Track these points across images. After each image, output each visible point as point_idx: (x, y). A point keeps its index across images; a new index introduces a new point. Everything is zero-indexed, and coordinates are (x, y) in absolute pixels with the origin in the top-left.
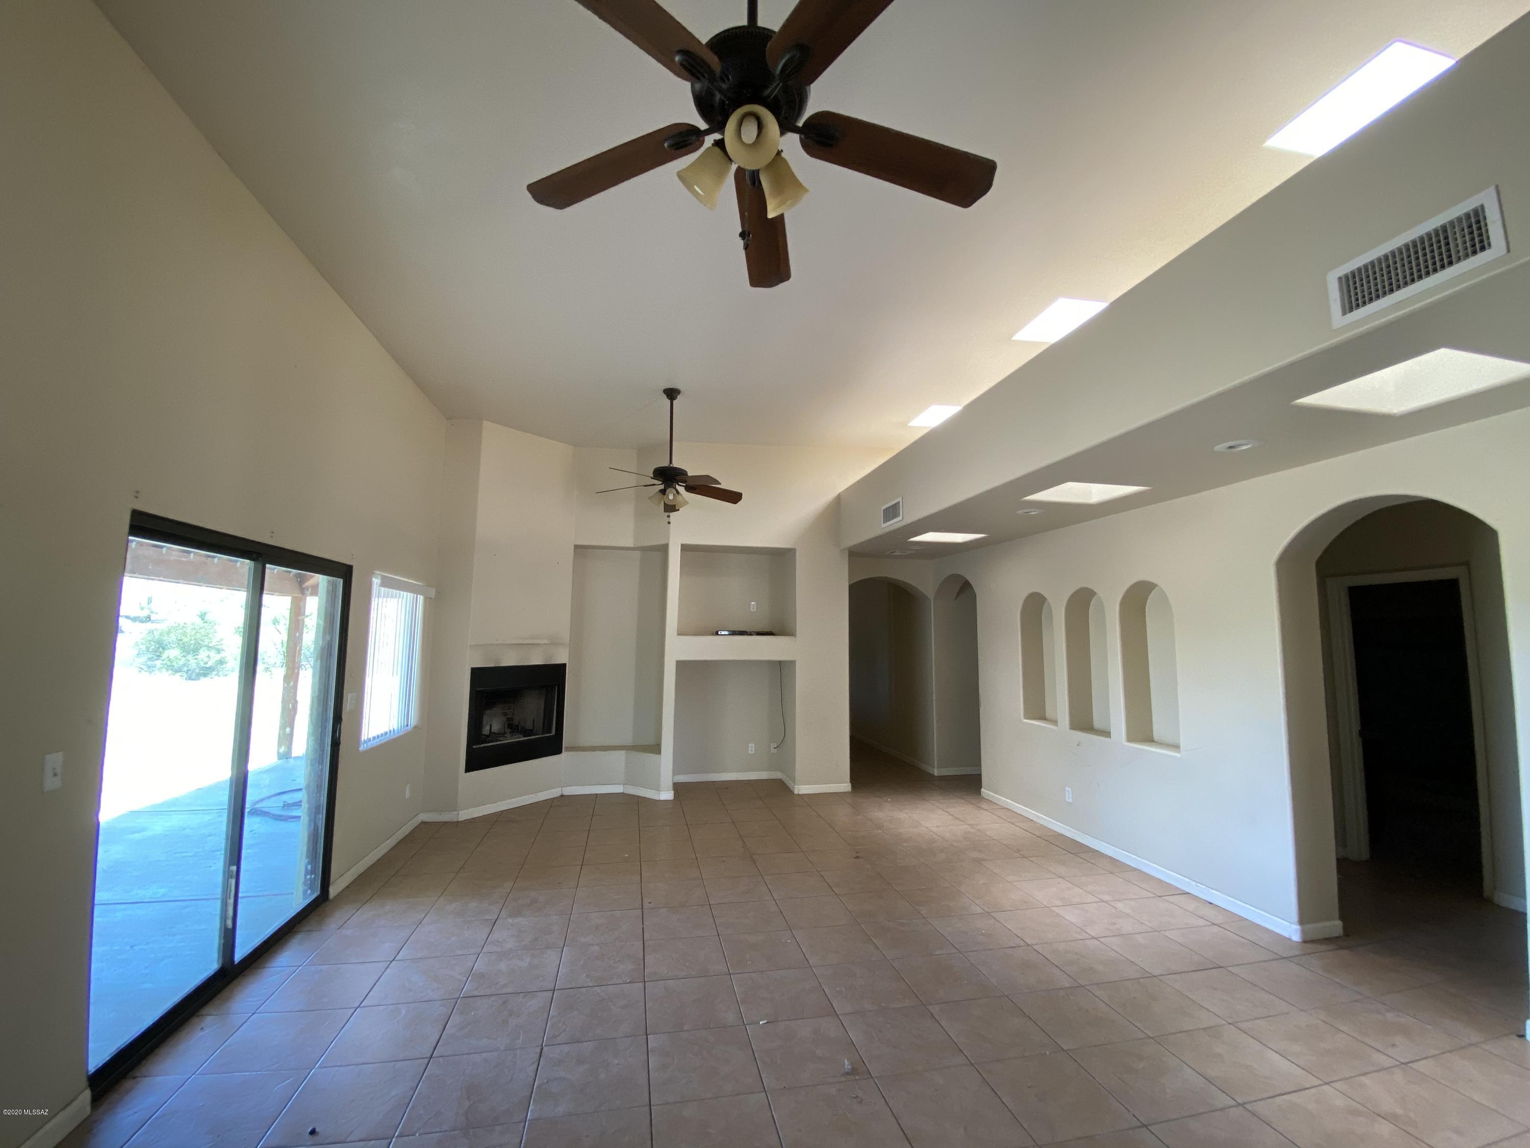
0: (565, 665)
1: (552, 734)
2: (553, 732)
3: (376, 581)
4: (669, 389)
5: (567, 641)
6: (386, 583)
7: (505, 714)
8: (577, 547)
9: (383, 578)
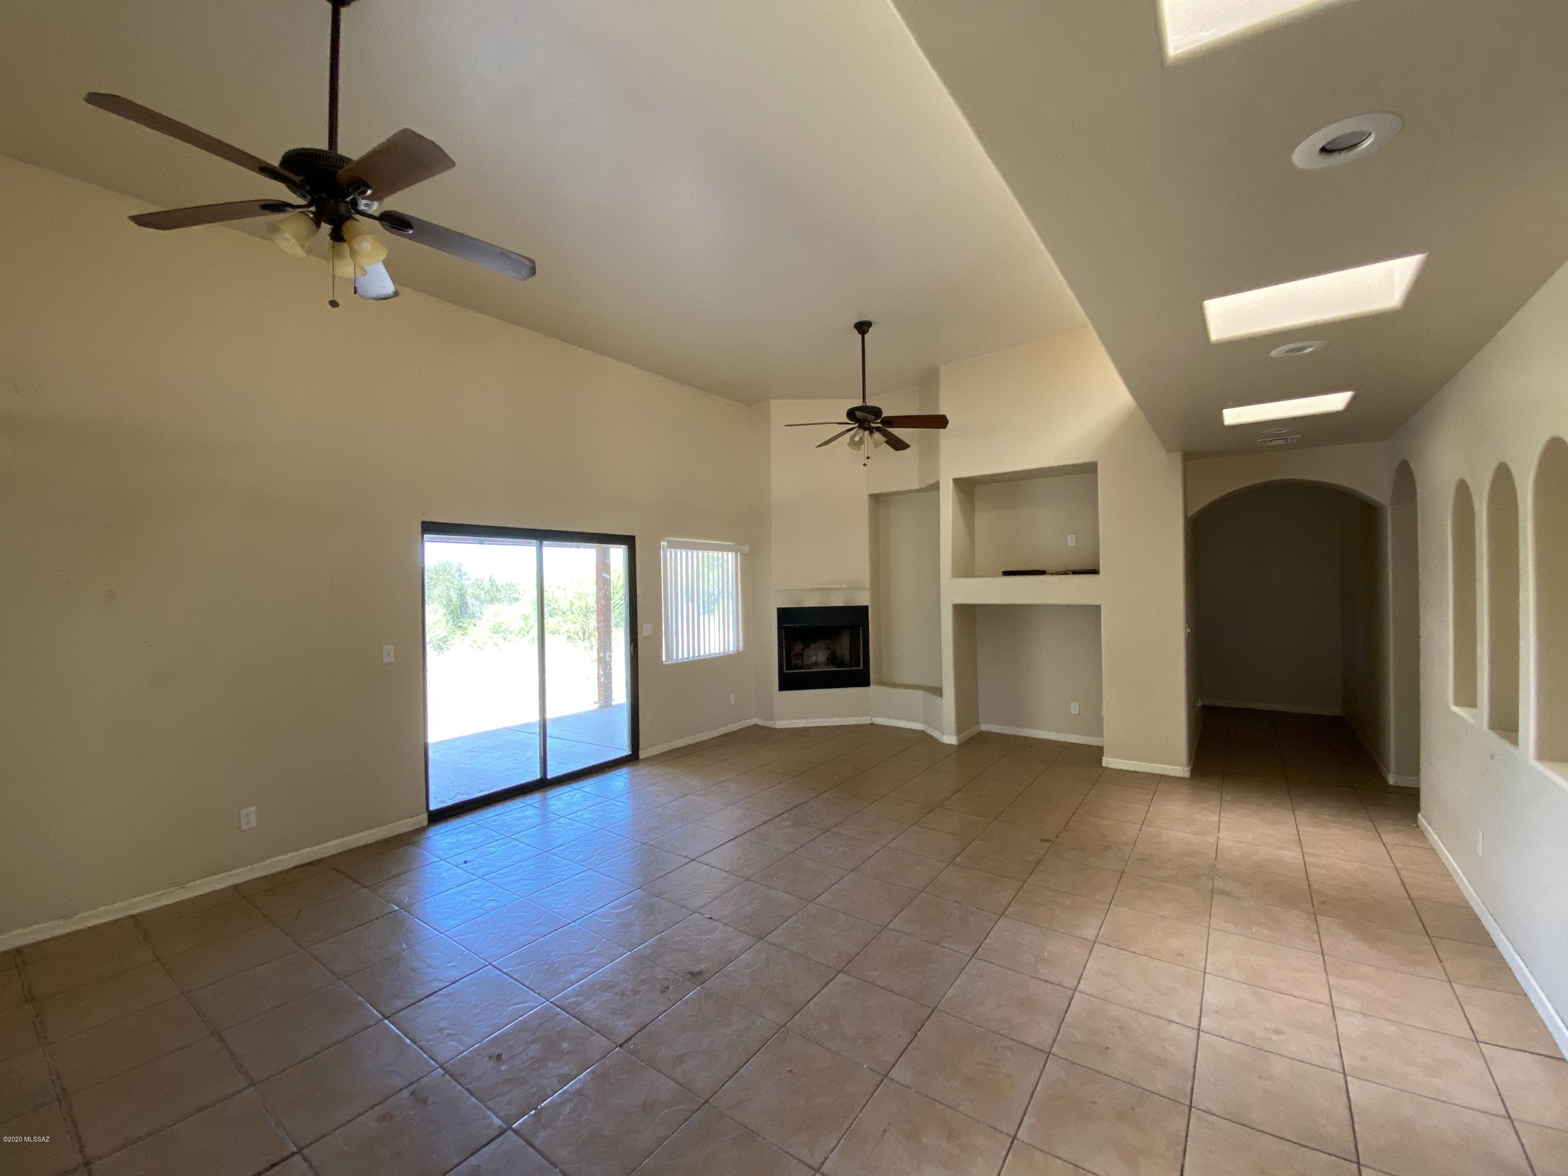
0: (867, 607)
1: (859, 668)
2: (862, 667)
3: (664, 544)
4: (858, 323)
5: (868, 585)
6: (672, 545)
7: (828, 648)
8: (872, 496)
9: (668, 541)
